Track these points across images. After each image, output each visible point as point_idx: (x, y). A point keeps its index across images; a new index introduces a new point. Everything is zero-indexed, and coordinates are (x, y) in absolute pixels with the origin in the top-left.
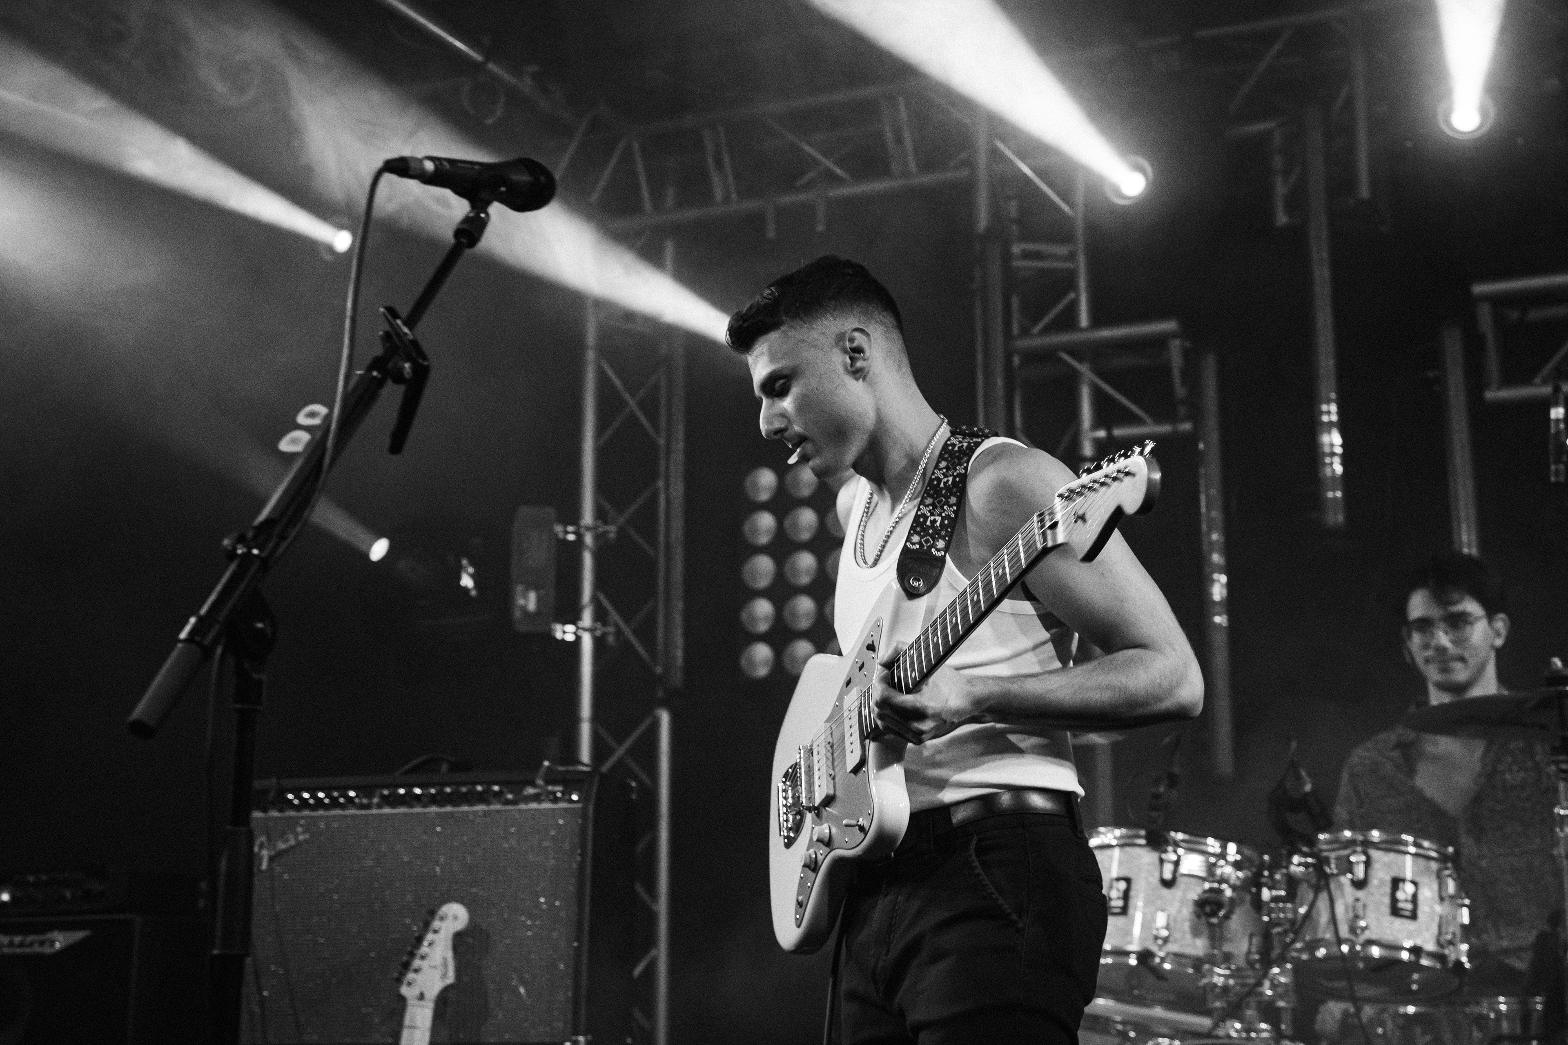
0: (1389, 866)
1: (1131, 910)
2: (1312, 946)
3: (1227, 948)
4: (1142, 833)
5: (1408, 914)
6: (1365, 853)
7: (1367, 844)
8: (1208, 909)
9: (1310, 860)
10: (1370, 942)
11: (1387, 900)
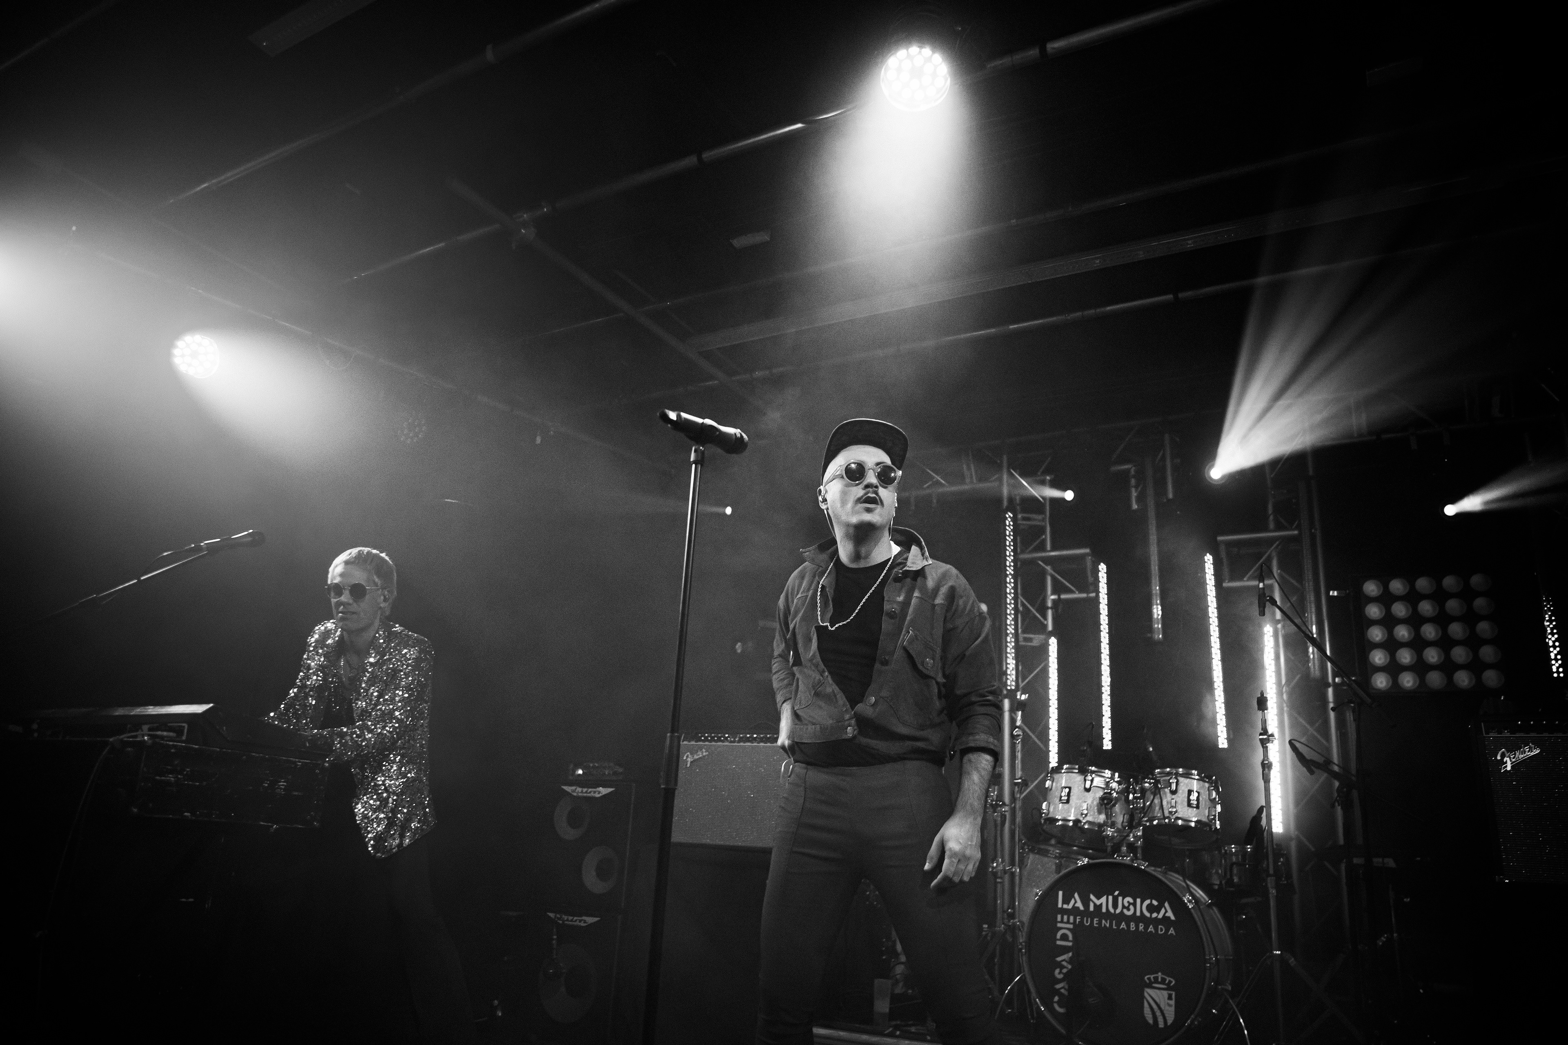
0: (1187, 785)
1: (1071, 801)
2: (1151, 820)
3: (1113, 819)
4: (1077, 767)
5: (1195, 806)
6: (1176, 778)
7: (1177, 775)
8: (1105, 802)
9: (1151, 781)
10: (1178, 818)
11: (1186, 800)
